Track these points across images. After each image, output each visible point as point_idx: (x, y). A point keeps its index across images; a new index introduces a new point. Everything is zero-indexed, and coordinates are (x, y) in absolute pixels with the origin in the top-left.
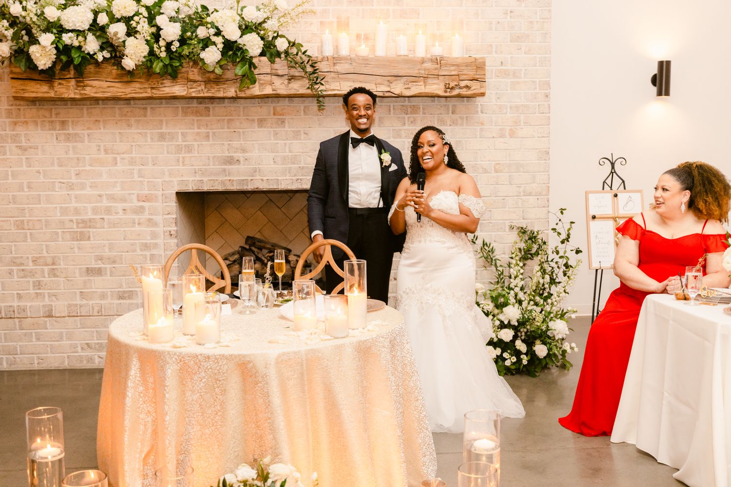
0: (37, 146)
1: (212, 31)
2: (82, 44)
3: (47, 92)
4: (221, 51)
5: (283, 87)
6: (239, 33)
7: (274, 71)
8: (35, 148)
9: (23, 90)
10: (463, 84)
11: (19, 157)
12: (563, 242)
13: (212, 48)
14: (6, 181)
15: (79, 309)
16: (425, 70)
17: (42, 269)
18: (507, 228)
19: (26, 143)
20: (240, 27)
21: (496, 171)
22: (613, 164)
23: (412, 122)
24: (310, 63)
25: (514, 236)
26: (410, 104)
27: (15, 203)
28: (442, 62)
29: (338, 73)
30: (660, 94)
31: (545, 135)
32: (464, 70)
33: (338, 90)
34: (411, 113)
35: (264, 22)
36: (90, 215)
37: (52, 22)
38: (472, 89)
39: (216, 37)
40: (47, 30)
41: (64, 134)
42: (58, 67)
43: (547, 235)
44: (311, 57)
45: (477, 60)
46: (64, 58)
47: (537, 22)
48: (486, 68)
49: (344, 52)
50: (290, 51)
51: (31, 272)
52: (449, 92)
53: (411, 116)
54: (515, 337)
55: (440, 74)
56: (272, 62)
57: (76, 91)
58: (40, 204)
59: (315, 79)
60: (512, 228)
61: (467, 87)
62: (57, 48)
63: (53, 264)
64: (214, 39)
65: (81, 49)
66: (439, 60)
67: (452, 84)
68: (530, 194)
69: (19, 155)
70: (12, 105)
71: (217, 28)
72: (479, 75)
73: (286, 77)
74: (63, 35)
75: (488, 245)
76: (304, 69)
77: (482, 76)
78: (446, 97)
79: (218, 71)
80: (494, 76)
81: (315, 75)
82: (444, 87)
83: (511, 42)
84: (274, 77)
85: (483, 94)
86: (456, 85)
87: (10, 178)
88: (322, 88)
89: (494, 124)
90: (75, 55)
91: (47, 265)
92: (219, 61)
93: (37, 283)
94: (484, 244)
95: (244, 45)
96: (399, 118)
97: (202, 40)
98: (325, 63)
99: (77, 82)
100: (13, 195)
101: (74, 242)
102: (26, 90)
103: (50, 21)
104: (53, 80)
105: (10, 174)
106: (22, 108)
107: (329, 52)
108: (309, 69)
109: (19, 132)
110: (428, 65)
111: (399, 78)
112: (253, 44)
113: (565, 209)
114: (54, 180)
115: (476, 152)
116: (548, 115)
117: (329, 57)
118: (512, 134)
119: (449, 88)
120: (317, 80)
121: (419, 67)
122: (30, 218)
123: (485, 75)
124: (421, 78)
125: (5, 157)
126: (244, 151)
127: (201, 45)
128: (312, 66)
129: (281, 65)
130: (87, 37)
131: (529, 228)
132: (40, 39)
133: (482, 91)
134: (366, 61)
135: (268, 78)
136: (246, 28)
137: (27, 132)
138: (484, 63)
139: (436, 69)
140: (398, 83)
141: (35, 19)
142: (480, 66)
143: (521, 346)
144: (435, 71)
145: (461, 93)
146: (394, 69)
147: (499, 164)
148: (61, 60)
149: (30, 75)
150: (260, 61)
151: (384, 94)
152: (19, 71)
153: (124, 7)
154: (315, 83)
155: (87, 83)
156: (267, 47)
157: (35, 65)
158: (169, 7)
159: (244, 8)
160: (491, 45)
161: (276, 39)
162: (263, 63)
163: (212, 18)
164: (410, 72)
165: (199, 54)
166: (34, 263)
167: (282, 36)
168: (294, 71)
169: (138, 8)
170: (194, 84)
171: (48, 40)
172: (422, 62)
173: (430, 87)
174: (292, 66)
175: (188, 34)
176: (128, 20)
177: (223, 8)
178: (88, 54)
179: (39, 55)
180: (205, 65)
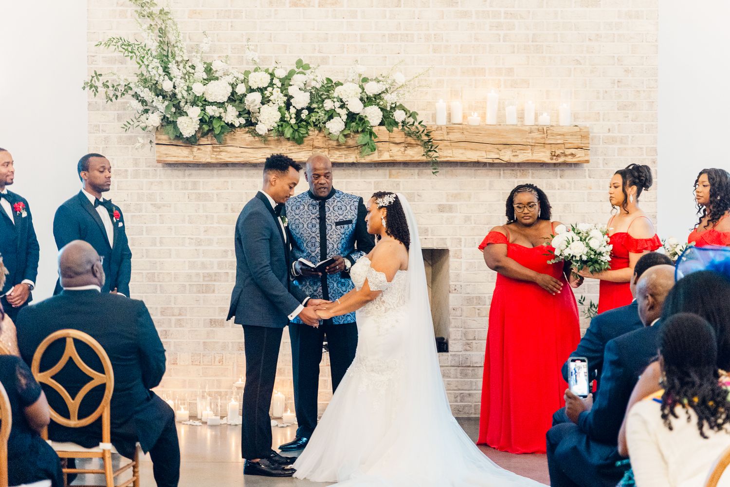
0: (170, 204)
1: (338, 104)
2: (223, 115)
3: (187, 157)
4: (345, 122)
5: (400, 153)
6: (362, 105)
7: (392, 140)
8: (168, 206)
9: (166, 154)
10: (568, 152)
11: (154, 214)
13: (336, 119)
14: (140, 236)
15: (201, 359)
16: (532, 138)
17: (170, 319)
19: (160, 201)
20: (361, 99)
24: (425, 132)
26: (519, 169)
27: (147, 257)
28: (548, 131)
29: (450, 141)
31: (652, 200)
32: (569, 138)
33: (451, 157)
34: (521, 177)
35: (383, 92)
36: (216, 270)
37: (198, 97)
38: (577, 156)
39: (340, 109)
40: (194, 104)
41: (196, 193)
42: (199, 135)
44: (426, 127)
45: (582, 129)
46: (206, 128)
47: (644, 91)
48: (592, 135)
49: (457, 119)
50: (407, 121)
51: (159, 322)
52: (555, 159)
53: (520, 180)
55: (546, 142)
56: (390, 131)
57: (213, 156)
58: (170, 257)
59: (430, 147)
61: (572, 154)
62: (201, 120)
63: (180, 314)
64: (338, 111)
65: (221, 119)
66: (545, 130)
67: (558, 152)
69: (153, 212)
70: (149, 166)
71: (342, 101)
72: (584, 144)
73: (403, 145)
74: (207, 107)
76: (419, 138)
77: (587, 145)
78: (555, 164)
79: (342, 140)
80: (601, 143)
81: (430, 143)
82: (551, 155)
83: (618, 109)
84: (391, 145)
85: (587, 161)
86: (562, 153)
87: (144, 233)
88: (436, 155)
89: (601, 188)
90: (216, 125)
91: (173, 315)
92: (342, 131)
93: (164, 333)
95: (366, 116)
96: (509, 181)
97: (328, 111)
98: (440, 132)
99: (213, 147)
100: (146, 250)
101: (199, 295)
102: (169, 154)
103: (197, 95)
104: (193, 146)
105: (144, 230)
106: (158, 169)
107: (442, 121)
108: (426, 138)
109: (154, 192)
110: (536, 135)
111: (507, 146)
112: (373, 115)
114: (184, 236)
115: (584, 215)
117: (443, 127)
119: (555, 155)
120: (431, 148)
121: (527, 137)
122: (161, 271)
123: (590, 143)
124: (529, 146)
125: (140, 214)
127: (327, 117)
128: (427, 135)
129: (398, 134)
130: (227, 109)
132: (188, 113)
133: (586, 158)
134: (477, 130)
135: (386, 145)
136: (367, 101)
137: (162, 191)
138: (588, 132)
139: (543, 138)
140: (507, 151)
141: (185, 94)
142: (584, 135)
144: (542, 140)
145: (566, 160)
146: (503, 138)
148: (203, 129)
149: (174, 142)
150: (379, 130)
151: (493, 161)
152: (164, 138)
153: (259, 80)
154: (430, 151)
155: (222, 148)
156: (385, 117)
157: (181, 133)
158: (298, 80)
159: (365, 80)
160: (599, 113)
161: (395, 111)
162: (382, 132)
163: (337, 92)
164: (518, 141)
165: (324, 123)
166: (162, 313)
167: (402, 108)
168: (410, 140)
169: (272, 79)
170: (320, 150)
171: (194, 112)
172: (529, 131)
173: (536, 155)
174: (409, 134)
175: (314, 105)
176: (261, 90)
177: (346, 81)
178: (227, 124)
179: (185, 125)
180: (330, 133)
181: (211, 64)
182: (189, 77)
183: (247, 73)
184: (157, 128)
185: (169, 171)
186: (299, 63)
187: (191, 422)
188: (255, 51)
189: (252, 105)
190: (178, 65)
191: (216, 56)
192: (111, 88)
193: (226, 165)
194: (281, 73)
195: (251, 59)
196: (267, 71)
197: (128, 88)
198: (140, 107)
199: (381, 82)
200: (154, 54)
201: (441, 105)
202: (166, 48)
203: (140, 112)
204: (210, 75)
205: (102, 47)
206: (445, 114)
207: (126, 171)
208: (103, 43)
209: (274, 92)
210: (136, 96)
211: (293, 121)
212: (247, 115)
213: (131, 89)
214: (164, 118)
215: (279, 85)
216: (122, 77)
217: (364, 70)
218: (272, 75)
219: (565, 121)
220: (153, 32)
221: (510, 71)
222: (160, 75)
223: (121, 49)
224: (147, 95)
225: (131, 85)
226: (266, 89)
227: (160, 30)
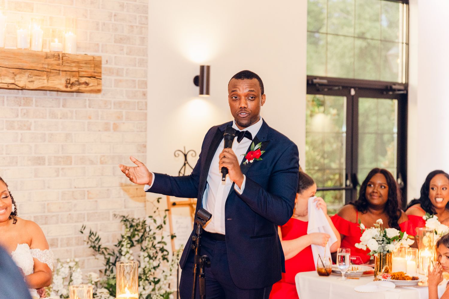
10: (83, 80)
12: (159, 228)
16: (48, 64)
18: (111, 216)
21: (102, 163)
22: (185, 156)
23: (24, 114)
26: (23, 96)
28: (64, 58)
30: (201, 93)
31: (143, 130)
32: (83, 67)
34: (24, 105)
38: (90, 85)
45: (95, 58)
47: (137, 27)
52: (70, 87)
53: (24, 108)
55: (61, 69)
60: (115, 216)
61: (87, 84)
66: (61, 57)
67: (73, 80)
72: (96, 73)
75: (95, 234)
77: (99, 74)
82: (65, 82)
83: (115, 42)
85: (99, 91)
86: (76, 81)
89: (100, 118)
94: (91, 234)
96: (12, 109)
110: (52, 61)
111: (24, 71)
113: (161, 198)
116: (145, 111)
118: (116, 128)
119: (69, 83)
121: (43, 62)
123: (101, 73)
124: (45, 72)
133: (98, 88)
138: (100, 62)
139: (58, 65)
140: (23, 76)
142: (96, 64)
144: (57, 66)
145: (80, 88)
147: (104, 156)
151: (8, 86)
160: (98, 44)
164: (34, 65)
172: (45, 57)
173: (53, 82)
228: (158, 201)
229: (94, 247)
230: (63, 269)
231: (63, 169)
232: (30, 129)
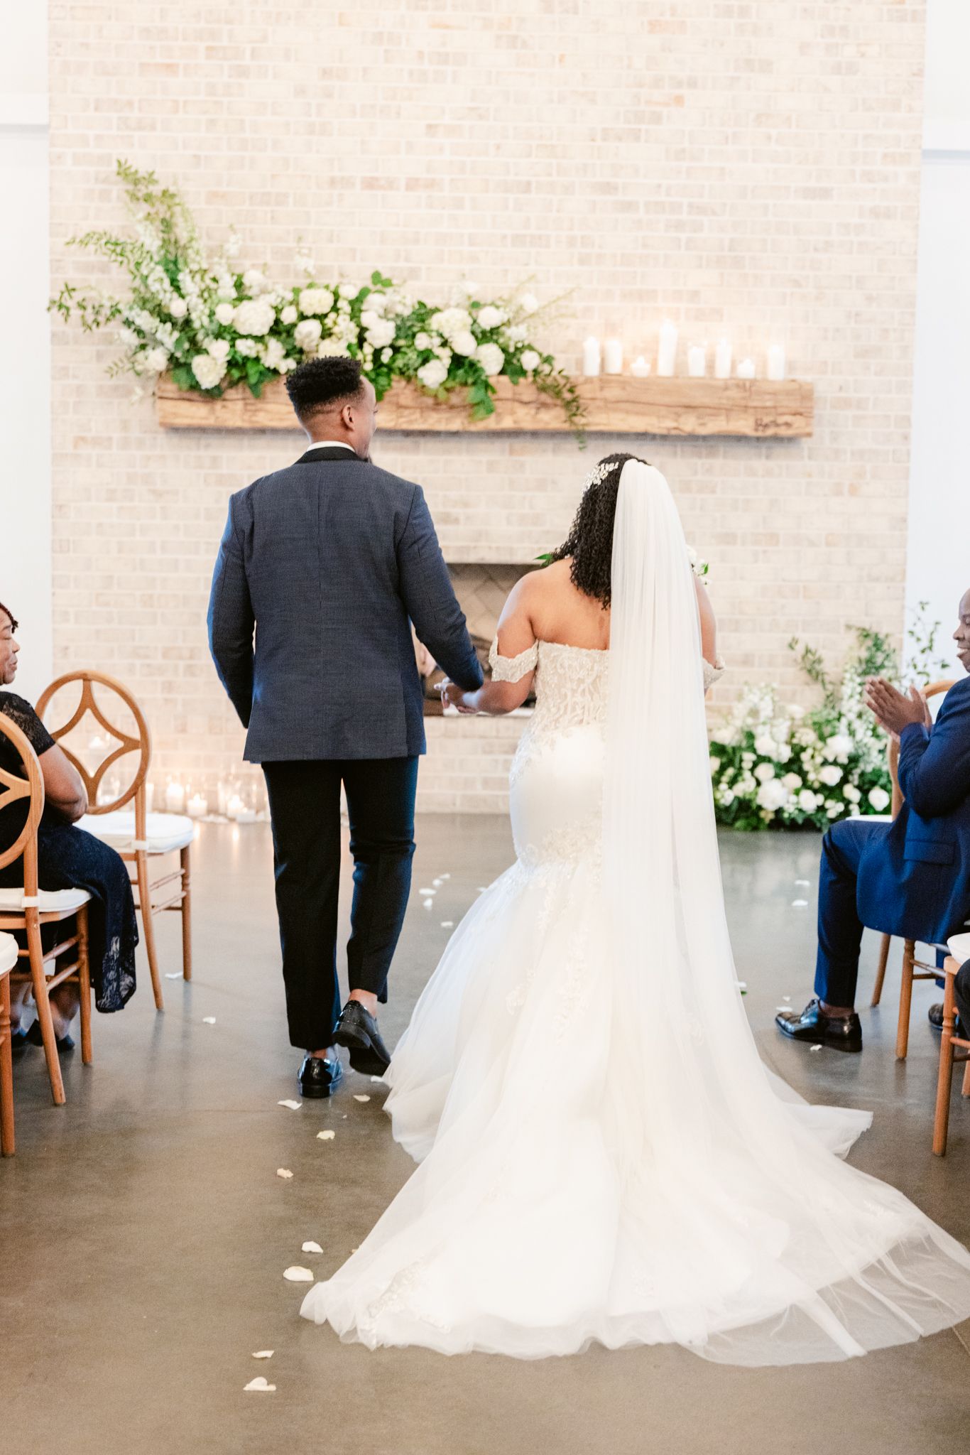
0: (177, 490)
1: (438, 341)
2: (262, 355)
3: (205, 418)
4: (447, 369)
5: (528, 418)
6: (473, 342)
7: (517, 397)
8: (173, 494)
9: (174, 413)
10: (781, 420)
11: (152, 505)
12: (923, 651)
13: (433, 364)
14: (132, 538)
16: (728, 398)
17: (174, 664)
18: (842, 628)
19: (161, 485)
20: (473, 333)
21: (828, 544)
23: (707, 470)
24: (568, 386)
25: (851, 638)
26: (705, 445)
27: (142, 569)
28: (753, 389)
29: (606, 400)
31: (901, 494)
32: (783, 400)
33: (605, 425)
34: (707, 457)
35: (503, 324)
37: (225, 327)
38: (794, 426)
39: (441, 349)
40: (218, 336)
41: (216, 473)
42: (225, 385)
43: (901, 641)
44: (569, 378)
45: (801, 386)
46: (236, 374)
47: (894, 330)
48: (816, 395)
49: (615, 367)
50: (540, 369)
52: (761, 430)
53: (706, 461)
54: (845, 780)
55: (749, 406)
56: (515, 383)
57: (244, 417)
58: (177, 571)
59: (575, 409)
60: (849, 627)
61: (788, 425)
62: (229, 363)
63: (191, 657)
64: (438, 351)
65: (260, 361)
66: (748, 386)
67: (766, 420)
68: (877, 579)
69: (151, 502)
70: (145, 432)
71: (441, 336)
72: (804, 406)
73: (533, 405)
74: (238, 342)
75: (813, 652)
76: (558, 394)
77: (811, 410)
78: (758, 439)
79: (442, 395)
80: (829, 407)
81: (575, 404)
82: (755, 424)
83: (855, 357)
84: (516, 405)
85: (809, 435)
86: (771, 421)
87: (138, 533)
88: (583, 421)
89: (826, 476)
90: (252, 370)
92: (444, 382)
93: (167, 684)
94: (808, 651)
95: (479, 361)
96: (689, 463)
97: (421, 351)
98: (588, 387)
99: (246, 404)
100: (140, 558)
102: (178, 414)
103: (224, 323)
104: (216, 402)
105: (137, 528)
107: (592, 370)
108: (568, 396)
109: (153, 471)
110: (734, 393)
111: (691, 409)
112: (490, 359)
113: (927, 603)
116: (906, 464)
117: (594, 379)
118: (853, 491)
119: (761, 425)
120: (577, 410)
121: (720, 395)
122: (161, 592)
123: (813, 406)
124: (723, 410)
126: (466, 505)
127: (420, 361)
128: (571, 391)
129: (526, 388)
130: (269, 345)
131: (874, 630)
132: (210, 349)
133: (808, 430)
134: (646, 384)
135: (509, 405)
136: (485, 336)
137: (165, 470)
138: (813, 390)
139: (744, 398)
140: (690, 417)
141: (206, 321)
142: (805, 394)
143: (852, 793)
144: (742, 402)
145: (778, 432)
146: (684, 397)
147: (832, 534)
148: (232, 376)
149: (187, 395)
150: (498, 382)
151: (668, 432)
152: (170, 388)
153: (317, 301)
154: (575, 415)
155: (260, 406)
156: (508, 362)
157: (197, 382)
158: (375, 302)
159: (476, 305)
160: (826, 362)
161: (522, 352)
162: (503, 384)
163: (435, 322)
164: (707, 401)
165: (416, 370)
166: (165, 656)
167: (530, 348)
168: (544, 397)
169: (336, 301)
170: (406, 412)
171: (219, 350)
172: (724, 388)
173: (734, 423)
174: (543, 389)
175: (401, 342)
176: (321, 317)
177: (448, 306)
178: (268, 369)
179: (205, 370)
180: (423, 386)
181: (240, 277)
182: (210, 296)
183: (297, 291)
184: (161, 374)
185: (175, 439)
186: (376, 277)
187: (211, 818)
188: (309, 256)
189: (307, 341)
190: (193, 277)
191: (247, 263)
192: (90, 310)
193: (262, 431)
194: (349, 292)
195: (303, 268)
196: (327, 287)
197: (116, 311)
198: (135, 340)
199: (502, 309)
200: (156, 258)
201: (591, 347)
202: (172, 249)
203: (133, 348)
204: (241, 293)
205: (73, 247)
206: (598, 360)
207: (110, 439)
208: (78, 240)
209: (340, 320)
210: (128, 323)
211: (368, 366)
212: (297, 356)
213: (119, 311)
214: (172, 358)
215: (347, 309)
216: (106, 294)
217: (473, 288)
218: (337, 297)
219: (776, 373)
220: (152, 223)
221: (695, 295)
222: (165, 291)
223: (104, 250)
224: (146, 321)
225: (120, 307)
226: (326, 316)
227: (163, 220)
228: (923, 608)
229: (810, 671)
230: (751, 697)
231: (765, 552)
232: (713, 492)
